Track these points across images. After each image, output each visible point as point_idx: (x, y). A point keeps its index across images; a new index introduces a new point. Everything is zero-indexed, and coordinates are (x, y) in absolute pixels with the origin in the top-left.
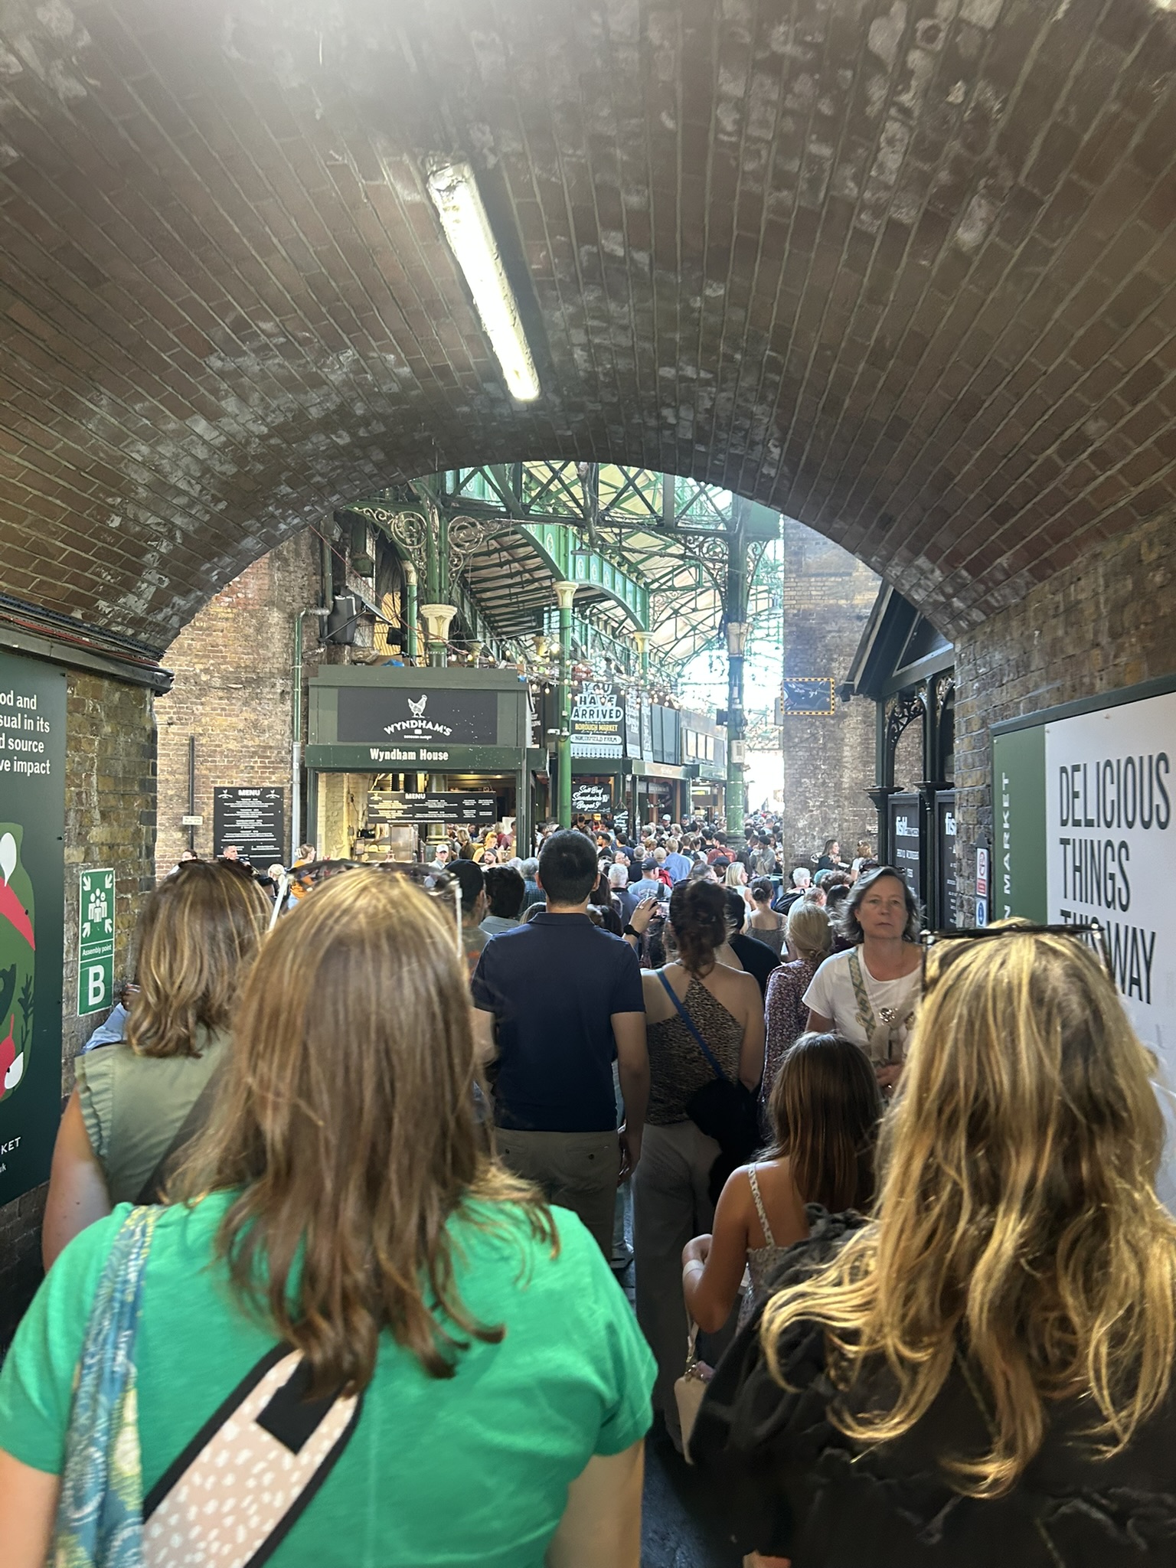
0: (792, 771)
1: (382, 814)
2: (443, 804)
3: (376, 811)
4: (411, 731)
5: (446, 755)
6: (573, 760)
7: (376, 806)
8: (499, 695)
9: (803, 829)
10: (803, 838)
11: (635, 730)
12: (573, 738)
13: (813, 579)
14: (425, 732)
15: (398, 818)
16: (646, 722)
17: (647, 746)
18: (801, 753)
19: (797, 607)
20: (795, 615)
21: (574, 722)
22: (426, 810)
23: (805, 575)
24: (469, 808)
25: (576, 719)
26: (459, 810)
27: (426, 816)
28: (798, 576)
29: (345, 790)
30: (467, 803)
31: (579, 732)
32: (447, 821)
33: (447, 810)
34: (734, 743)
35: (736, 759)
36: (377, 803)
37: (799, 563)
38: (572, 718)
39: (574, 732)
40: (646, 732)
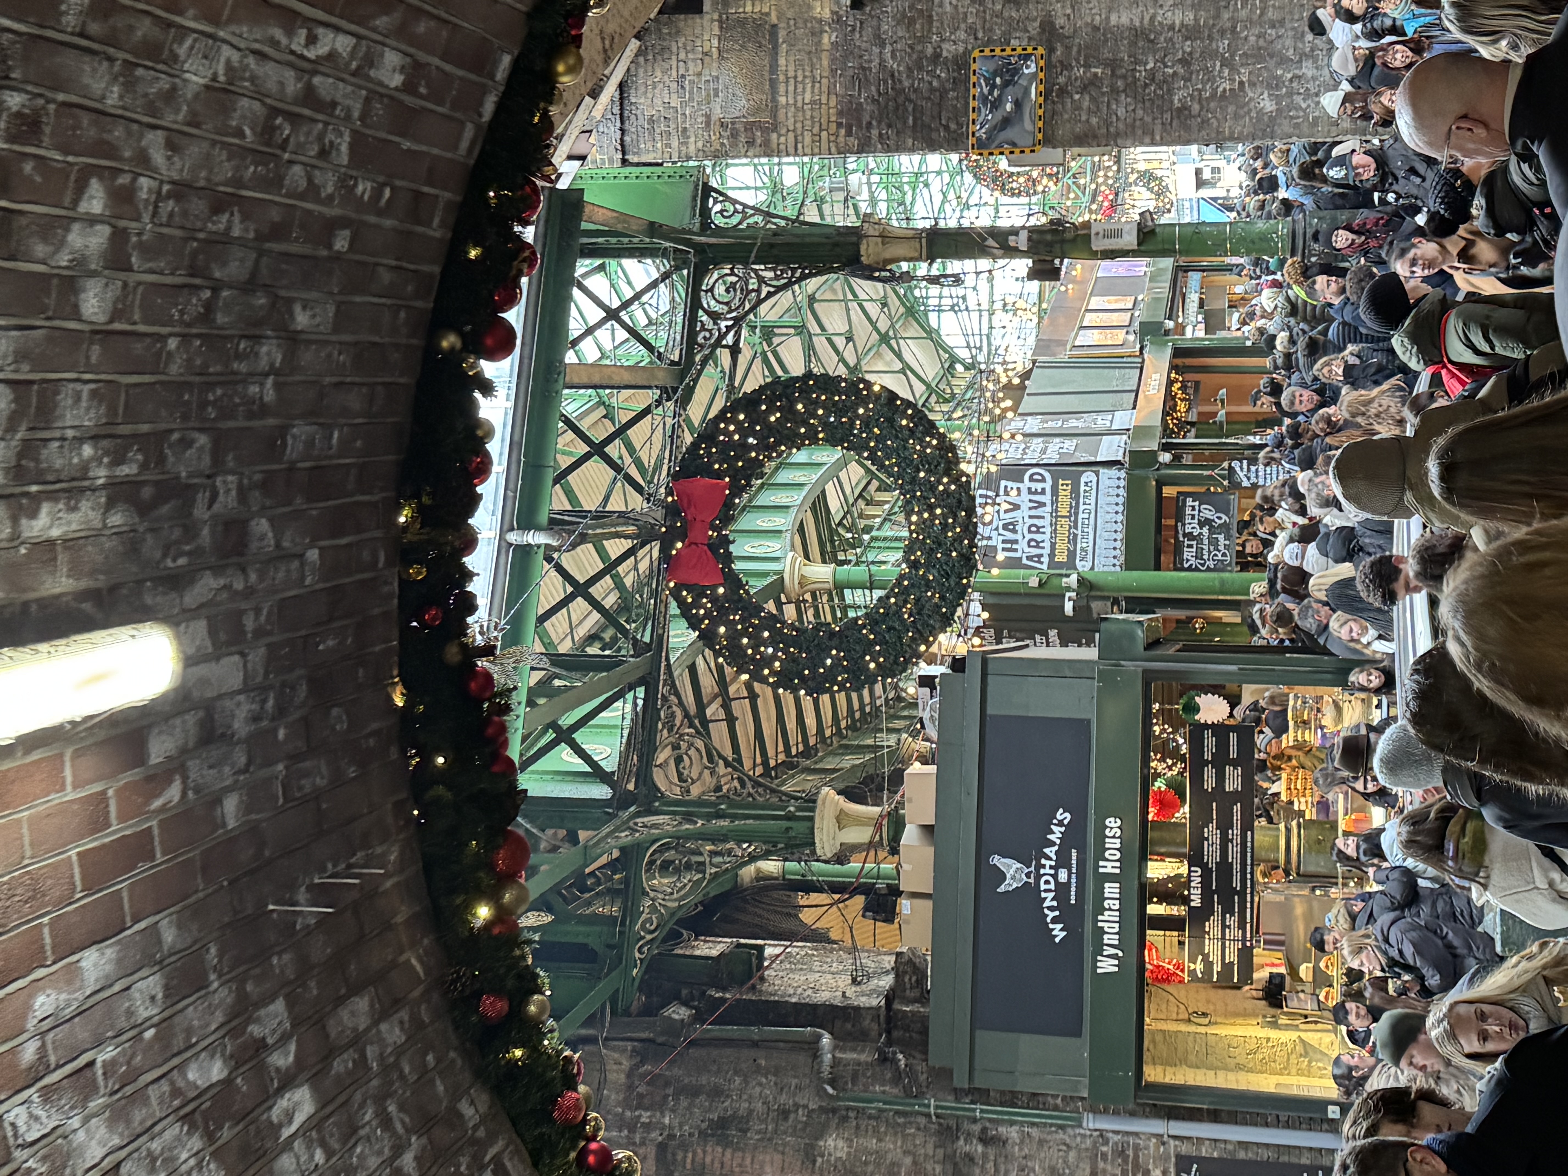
0: (1158, 128)
1: (1232, 956)
2: (1212, 833)
3: (1227, 967)
4: (1062, 890)
5: (1110, 822)
6: (1129, 565)
7: (1217, 968)
8: (990, 711)
9: (1278, 99)
10: (1298, 99)
11: (1069, 445)
12: (1083, 566)
13: (782, 100)
14: (1062, 861)
15: (1242, 926)
16: (1054, 424)
17: (1102, 422)
18: (1121, 112)
19: (833, 126)
20: (849, 134)
21: (1052, 564)
22: (1224, 866)
23: (774, 116)
24: (1221, 778)
25: (1046, 559)
26: (1226, 800)
27: (1236, 867)
28: (775, 129)
29: (1183, 1028)
30: (1209, 783)
31: (1072, 555)
32: (1248, 826)
33: (1225, 826)
34: (1097, 245)
35: (1130, 240)
36: (1208, 965)
37: (749, 127)
38: (1045, 567)
39: (1071, 564)
40: (1074, 423)
